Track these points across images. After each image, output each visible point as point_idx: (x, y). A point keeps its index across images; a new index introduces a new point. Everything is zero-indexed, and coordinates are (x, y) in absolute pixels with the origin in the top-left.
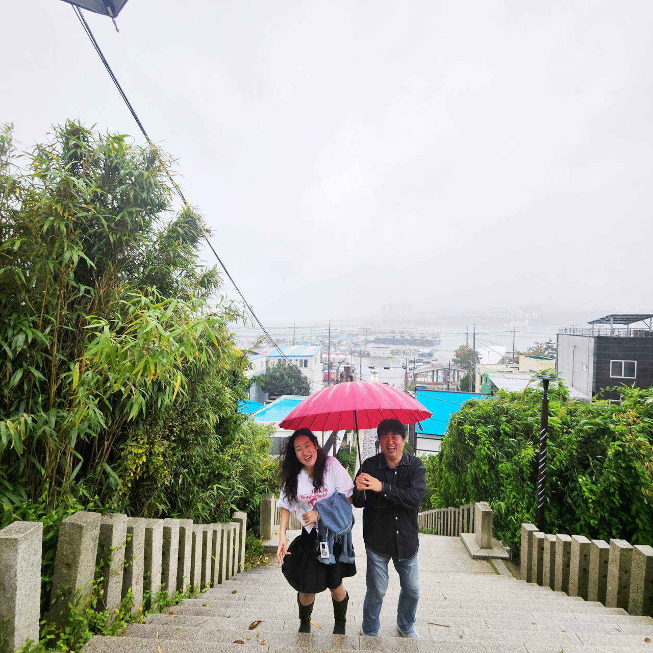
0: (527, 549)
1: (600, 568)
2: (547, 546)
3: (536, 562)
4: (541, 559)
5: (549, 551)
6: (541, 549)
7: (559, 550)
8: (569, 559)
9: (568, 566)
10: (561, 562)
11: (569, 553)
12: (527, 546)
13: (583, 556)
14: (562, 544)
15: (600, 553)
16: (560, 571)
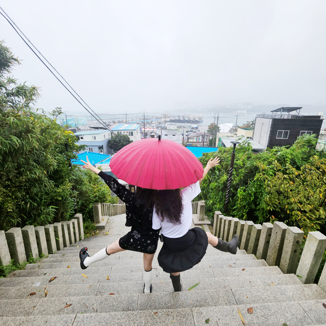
0: (216, 222)
1: (240, 232)
2: (223, 221)
3: (219, 227)
4: (220, 226)
5: (223, 224)
6: (221, 222)
7: (227, 223)
8: (230, 227)
9: (230, 230)
10: (227, 228)
11: (230, 225)
12: (216, 221)
13: (235, 227)
14: (228, 221)
15: (241, 226)
16: (226, 232)
